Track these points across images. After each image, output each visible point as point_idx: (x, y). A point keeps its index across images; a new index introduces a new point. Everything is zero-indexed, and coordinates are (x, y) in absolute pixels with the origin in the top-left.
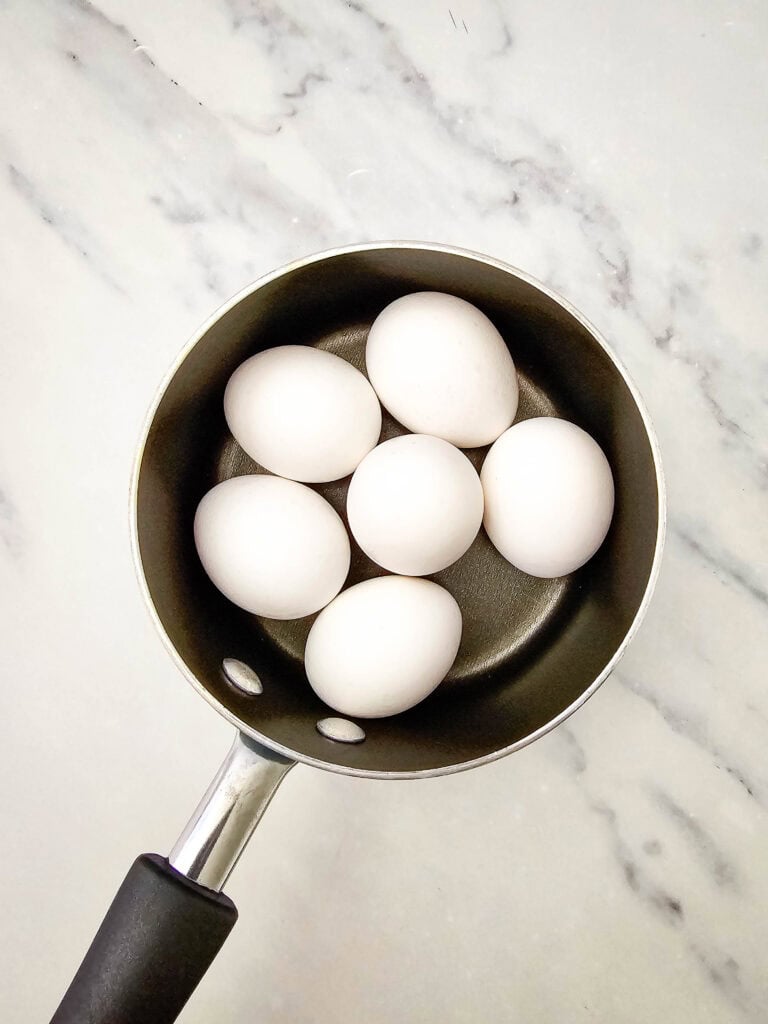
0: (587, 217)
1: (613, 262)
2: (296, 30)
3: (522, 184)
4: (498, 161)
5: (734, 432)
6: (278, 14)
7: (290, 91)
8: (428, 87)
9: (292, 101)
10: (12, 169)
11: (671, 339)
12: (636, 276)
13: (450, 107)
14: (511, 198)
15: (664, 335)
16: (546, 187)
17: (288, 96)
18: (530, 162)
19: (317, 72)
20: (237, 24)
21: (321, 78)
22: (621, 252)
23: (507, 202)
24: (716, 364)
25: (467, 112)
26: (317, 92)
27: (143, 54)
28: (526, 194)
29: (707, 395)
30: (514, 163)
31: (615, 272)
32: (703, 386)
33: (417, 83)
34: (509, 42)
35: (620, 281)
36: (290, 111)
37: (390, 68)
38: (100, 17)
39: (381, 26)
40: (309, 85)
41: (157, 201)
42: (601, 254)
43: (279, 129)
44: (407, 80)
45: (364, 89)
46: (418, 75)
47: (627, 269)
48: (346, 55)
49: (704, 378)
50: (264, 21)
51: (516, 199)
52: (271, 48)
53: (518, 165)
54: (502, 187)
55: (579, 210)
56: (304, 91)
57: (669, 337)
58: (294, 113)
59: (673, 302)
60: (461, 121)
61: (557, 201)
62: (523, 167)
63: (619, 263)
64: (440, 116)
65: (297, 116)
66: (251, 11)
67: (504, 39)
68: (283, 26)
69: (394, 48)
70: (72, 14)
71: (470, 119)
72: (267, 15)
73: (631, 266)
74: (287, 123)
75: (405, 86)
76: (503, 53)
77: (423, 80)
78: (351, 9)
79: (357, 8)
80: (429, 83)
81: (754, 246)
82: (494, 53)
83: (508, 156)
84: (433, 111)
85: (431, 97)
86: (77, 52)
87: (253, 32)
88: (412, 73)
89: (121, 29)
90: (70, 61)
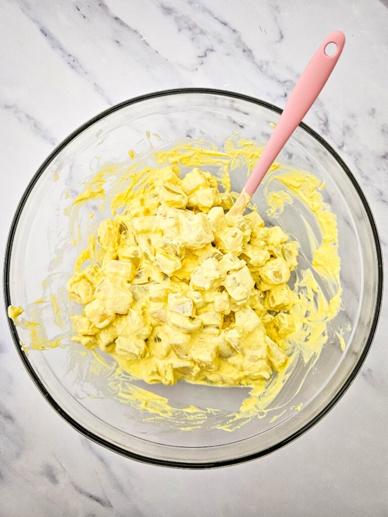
1: (322, 118)
2: (202, 32)
3: (288, 89)
4: (279, 81)
5: (367, 180)
6: (195, 26)
7: (201, 55)
8: (252, 54)
9: (202, 59)
10: (95, 84)
11: (344, 147)
12: (330, 123)
13: (261, 61)
14: (284, 95)
15: (341, 145)
17: (199, 57)
18: (290, 81)
19: (211, 48)
20: (180, 30)
21: (212, 50)
22: (325, 115)
23: (283, 96)
24: (360, 155)
25: (267, 63)
26: (211, 55)
27: (144, 40)
28: (289, 93)
29: (357, 167)
30: (285, 82)
31: (323, 122)
32: (355, 163)
33: (247, 51)
34: (282, 37)
35: (325, 125)
36: (201, 63)
37: (238, 47)
38: (127, 26)
39: (234, 31)
40: (207, 53)
42: (318, 116)
43: (197, 69)
44: (244, 51)
45: (228, 55)
46: (249, 49)
47: (327, 121)
48: (221, 41)
49: (355, 161)
50: (190, 29)
51: (286, 95)
52: (193, 39)
53: (286, 83)
54: (280, 91)
56: (206, 55)
57: (343, 146)
58: (202, 64)
59: (344, 133)
60: (265, 66)
62: (288, 83)
63: (324, 118)
64: (257, 65)
65: (204, 64)
66: (185, 25)
67: (279, 36)
68: (197, 31)
69: (239, 39)
70: (117, 26)
71: (268, 65)
72: (191, 27)
73: (329, 120)
74: (200, 67)
75: (244, 53)
76: (280, 41)
77: (250, 51)
78: (223, 25)
79: (225, 24)
80: (253, 52)
81: (373, 112)
82: (276, 42)
83: (283, 79)
84: (254, 62)
85: (253, 58)
86: (119, 40)
87: (186, 34)
88: (246, 49)
89: (136, 31)
90: (116, 43)
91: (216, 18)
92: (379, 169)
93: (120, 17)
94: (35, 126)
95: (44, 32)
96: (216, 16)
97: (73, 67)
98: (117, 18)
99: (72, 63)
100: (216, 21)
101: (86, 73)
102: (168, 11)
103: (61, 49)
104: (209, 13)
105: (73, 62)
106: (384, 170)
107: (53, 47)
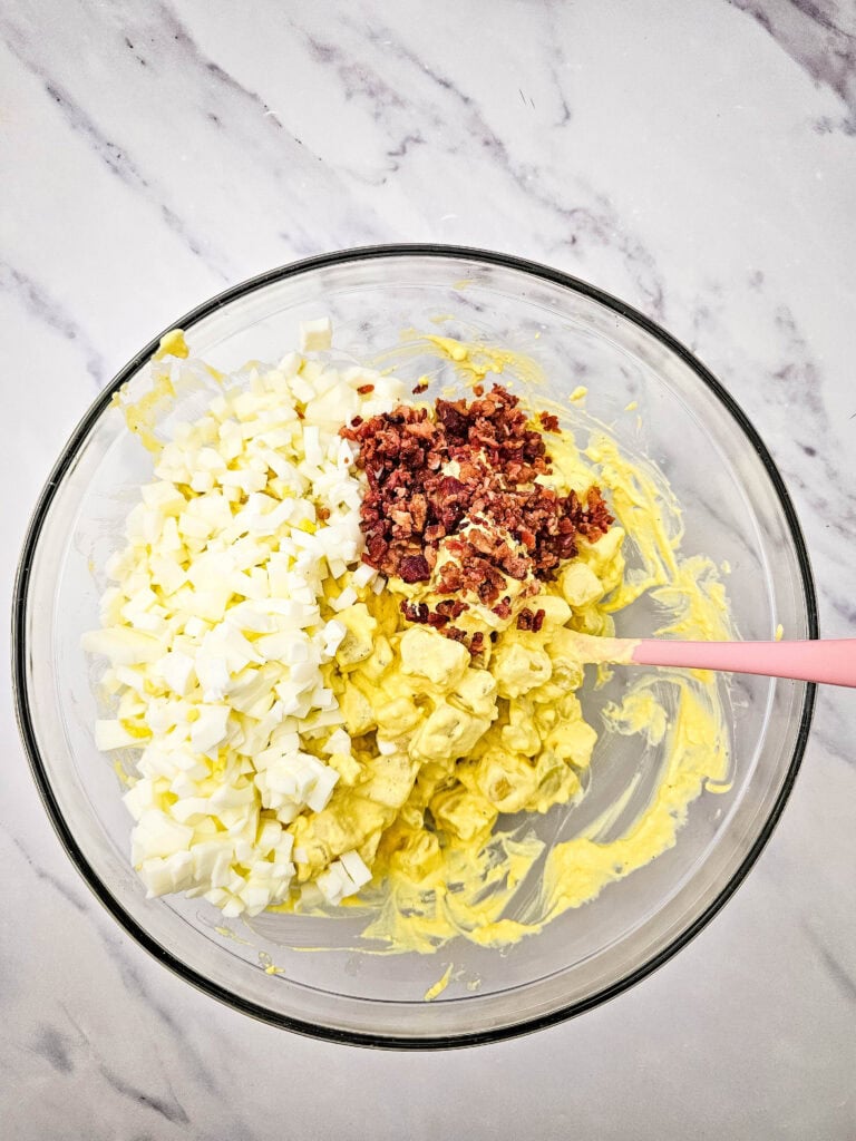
0: (630, 256)
1: (650, 290)
2: (397, 101)
3: (579, 228)
4: (560, 210)
6: (383, 88)
7: (393, 150)
8: (503, 150)
9: (394, 158)
10: (165, 208)
12: (667, 302)
13: (522, 166)
14: (571, 239)
16: (597, 231)
17: (391, 154)
18: (585, 211)
19: (415, 136)
20: (349, 95)
21: (417, 141)
22: (656, 284)
23: (566, 243)
25: (535, 170)
26: (415, 152)
27: (272, 116)
28: (583, 237)
30: (574, 211)
31: (652, 299)
33: (494, 145)
34: (568, 116)
35: (656, 306)
36: (393, 167)
37: (474, 134)
38: (235, 84)
39: (466, 100)
40: (408, 146)
41: (285, 237)
42: (641, 285)
43: (384, 181)
44: (487, 143)
45: (453, 151)
46: (496, 141)
47: (661, 296)
48: (437, 122)
50: (371, 94)
51: (574, 241)
52: (377, 115)
53: (576, 214)
54: (564, 231)
55: (624, 250)
56: (404, 150)
58: (396, 169)
59: (696, 323)
60: (530, 178)
61: (606, 242)
62: (579, 215)
63: (653, 290)
64: (514, 174)
65: (399, 170)
66: (361, 85)
67: (563, 113)
68: (387, 98)
69: (476, 118)
70: (213, 84)
71: (538, 176)
72: (374, 89)
73: (665, 295)
74: (390, 176)
75: (486, 148)
76: (563, 125)
77: (500, 144)
78: (442, 86)
79: (447, 85)
80: (505, 147)
81: (758, 280)
82: (557, 125)
83: (567, 206)
84: (508, 169)
85: (506, 159)
86: (217, 114)
87: (362, 103)
88: (491, 139)
89: (254, 96)
90: (213, 122)
91: (427, 72)
92: (768, 401)
93: (221, 65)
94: (33, 296)
95: (55, 94)
96: (427, 67)
97: (116, 170)
98: (213, 67)
99: (115, 162)
100: (426, 78)
101: (145, 183)
102: (325, 53)
103: (91, 129)
104: (414, 60)
105: (117, 161)
106: (779, 403)
107: (74, 127)
